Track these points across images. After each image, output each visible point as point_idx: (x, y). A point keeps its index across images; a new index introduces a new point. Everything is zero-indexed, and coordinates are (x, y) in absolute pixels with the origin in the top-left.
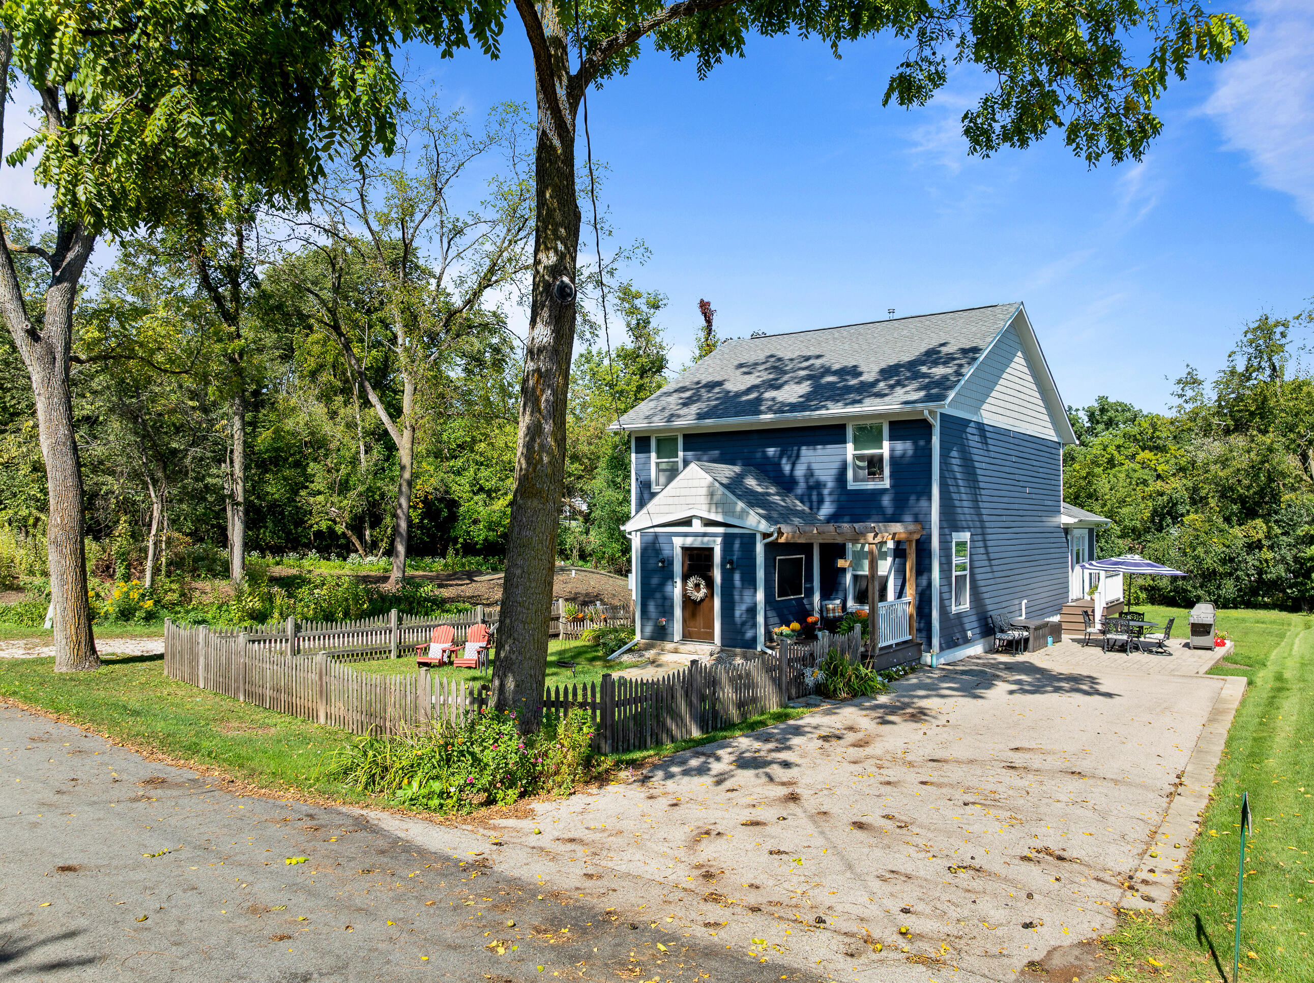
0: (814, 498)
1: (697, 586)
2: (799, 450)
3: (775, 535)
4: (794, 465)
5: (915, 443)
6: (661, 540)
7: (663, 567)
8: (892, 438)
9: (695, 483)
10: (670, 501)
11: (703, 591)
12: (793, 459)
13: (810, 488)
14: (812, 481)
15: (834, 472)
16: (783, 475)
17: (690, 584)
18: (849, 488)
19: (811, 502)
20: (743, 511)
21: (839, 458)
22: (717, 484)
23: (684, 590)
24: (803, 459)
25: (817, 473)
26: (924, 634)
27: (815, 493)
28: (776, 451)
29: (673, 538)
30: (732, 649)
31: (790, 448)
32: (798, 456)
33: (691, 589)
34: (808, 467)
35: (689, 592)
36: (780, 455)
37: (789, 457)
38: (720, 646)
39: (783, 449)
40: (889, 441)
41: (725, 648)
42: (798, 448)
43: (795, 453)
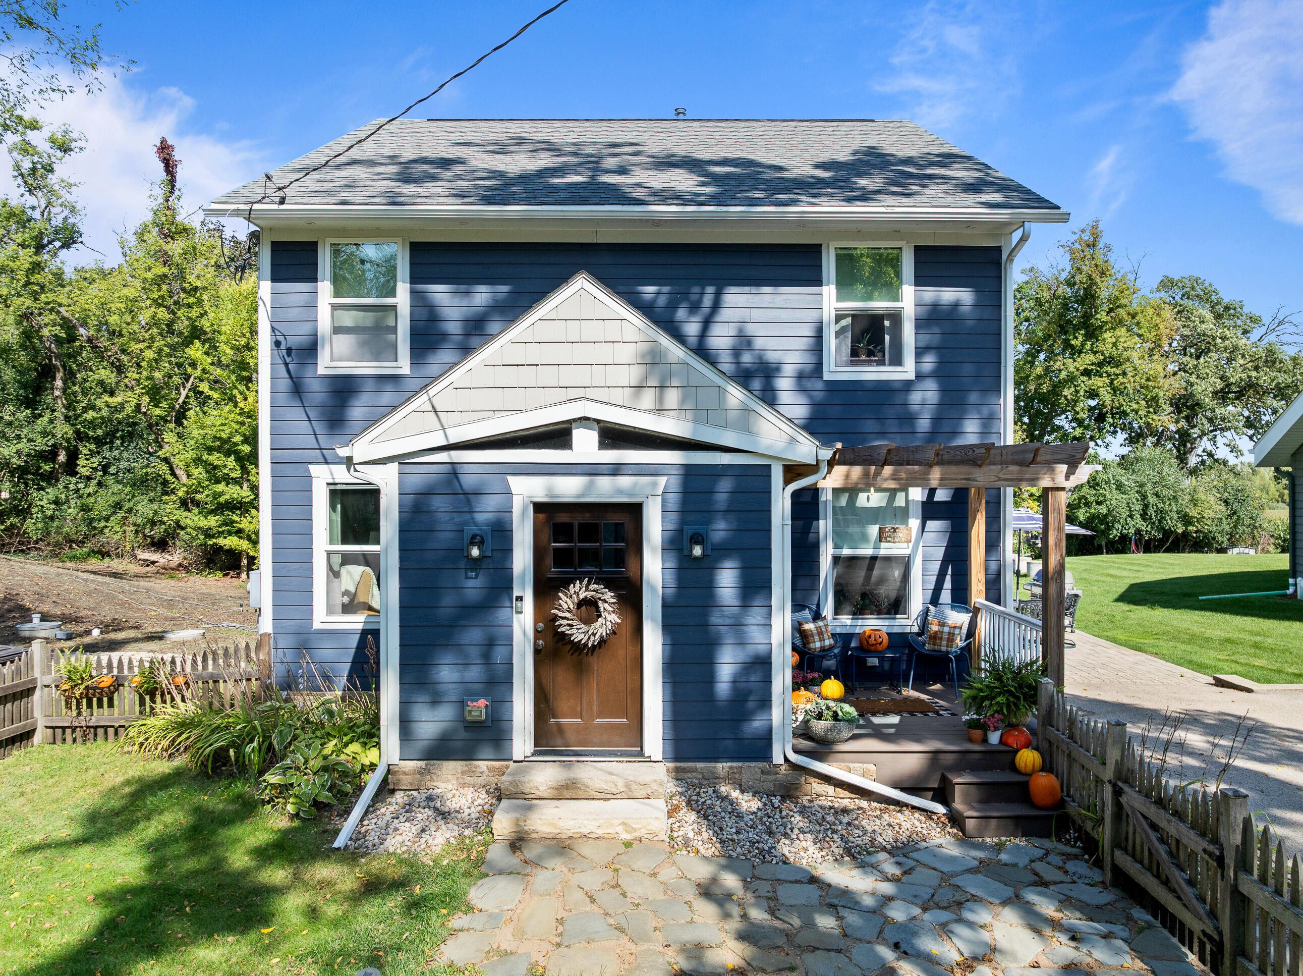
1: (590, 606)
2: (718, 295)
4: (707, 323)
6: (470, 483)
7: (480, 558)
8: (920, 280)
11: (608, 617)
12: (705, 310)
13: (744, 374)
14: (747, 358)
15: (804, 343)
17: (566, 601)
18: (828, 377)
21: (812, 315)
23: (544, 617)
24: (724, 314)
25: (759, 343)
28: (659, 293)
29: (510, 479)
30: (700, 765)
31: (696, 289)
32: (716, 306)
33: (567, 615)
34: (740, 330)
35: (565, 622)
36: (670, 301)
37: (694, 308)
38: (661, 759)
39: (677, 289)
40: (915, 285)
41: (679, 764)
42: (717, 290)
43: (708, 300)
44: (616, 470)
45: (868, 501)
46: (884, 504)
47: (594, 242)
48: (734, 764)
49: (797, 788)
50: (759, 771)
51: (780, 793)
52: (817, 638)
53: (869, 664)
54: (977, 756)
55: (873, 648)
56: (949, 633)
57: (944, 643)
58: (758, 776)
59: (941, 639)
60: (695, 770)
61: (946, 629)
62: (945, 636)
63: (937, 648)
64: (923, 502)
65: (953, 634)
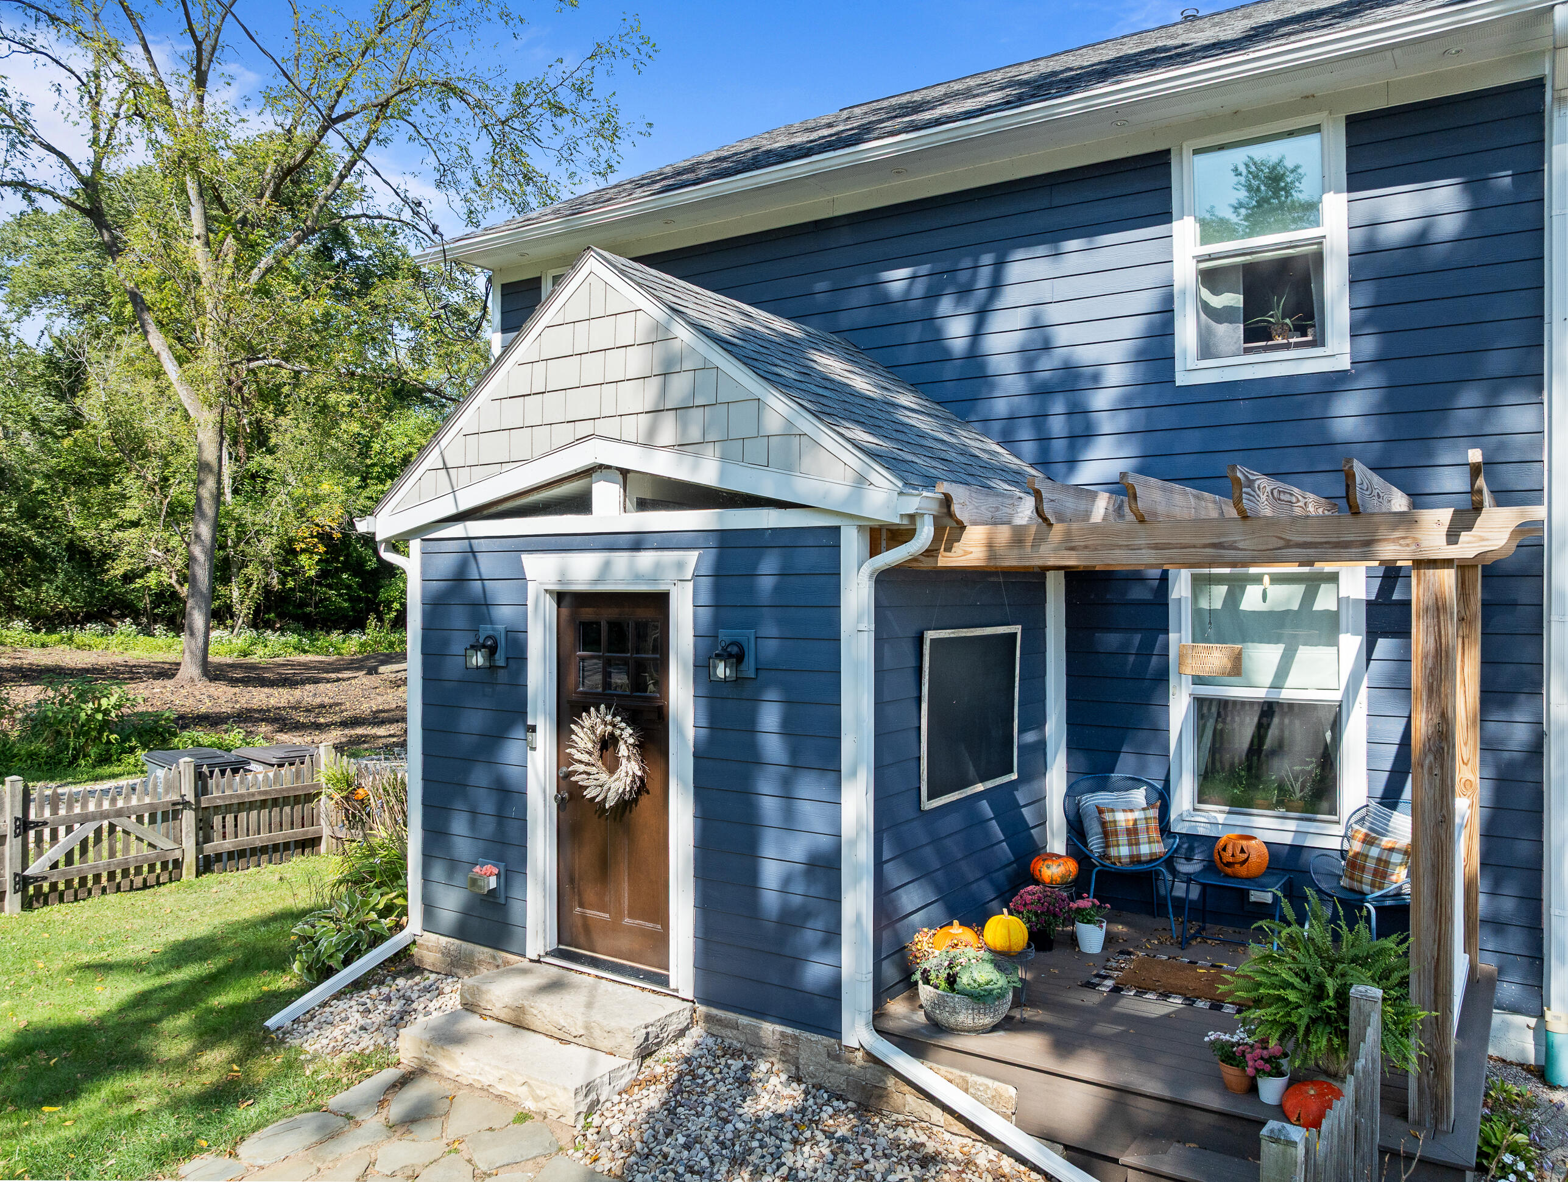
0: (1057, 425)
1: (607, 744)
2: (1000, 265)
3: (926, 533)
4: (982, 314)
5: (1475, 185)
6: (487, 565)
7: (492, 668)
8: (1359, 180)
9: (601, 334)
10: (512, 414)
11: (630, 768)
12: (980, 295)
13: (1042, 392)
14: (1046, 364)
15: (1132, 327)
16: (946, 357)
17: (583, 738)
18: (1181, 380)
19: (1044, 440)
20: (790, 433)
21: (1152, 276)
22: (683, 333)
23: (563, 759)
24: (1010, 296)
25: (1062, 336)
26: (1515, 941)
27: (1058, 406)
28: (913, 278)
29: (526, 558)
30: (744, 1020)
31: (967, 262)
32: (996, 286)
33: (585, 757)
34: (1036, 318)
35: (581, 768)
36: (929, 288)
37: (964, 292)
38: (691, 998)
39: (941, 266)
40: (1350, 189)
41: (714, 1011)
42: (997, 257)
43: (984, 276)
44: (637, 542)
45: (1264, 601)
46: (1295, 607)
47: (831, 215)
48: (789, 1031)
49: (880, 1097)
50: (824, 1051)
51: (855, 1098)
52: (1123, 839)
53: (1252, 899)
54: (1210, 1119)
55: (1229, 870)
56: (1379, 860)
57: (1368, 877)
58: (824, 1058)
59: (1363, 869)
60: (735, 1027)
61: (1374, 852)
62: (1371, 864)
63: (1356, 885)
64: (1369, 603)
65: (1387, 863)
